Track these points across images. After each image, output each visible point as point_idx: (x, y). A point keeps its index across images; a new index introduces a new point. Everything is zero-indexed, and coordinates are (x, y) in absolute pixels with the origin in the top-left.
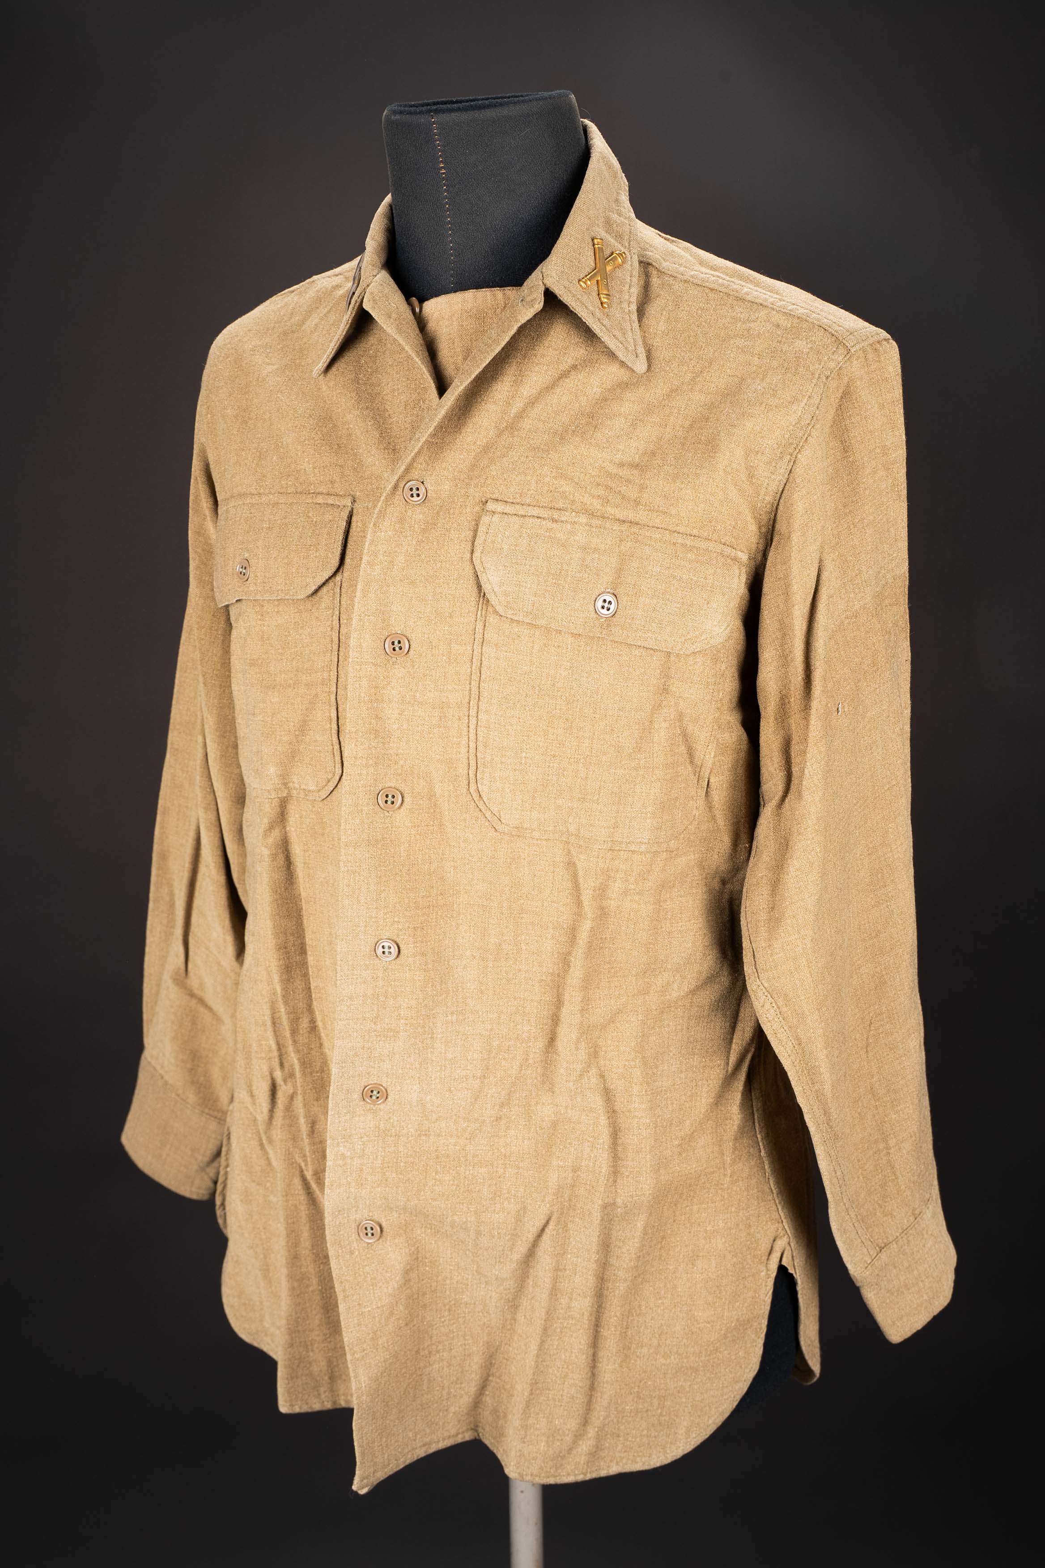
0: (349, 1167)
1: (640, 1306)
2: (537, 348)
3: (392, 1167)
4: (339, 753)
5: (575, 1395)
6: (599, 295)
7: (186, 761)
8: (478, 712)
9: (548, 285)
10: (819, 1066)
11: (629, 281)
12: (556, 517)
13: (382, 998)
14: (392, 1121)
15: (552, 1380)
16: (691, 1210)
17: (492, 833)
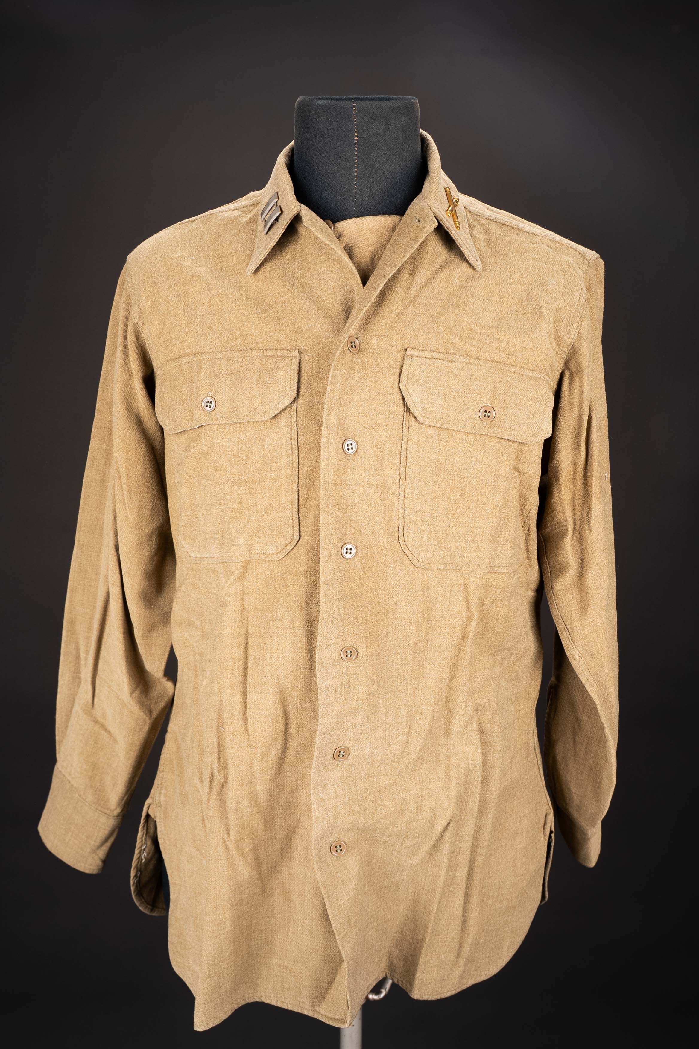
0: (327, 806)
1: (489, 872)
3: (355, 801)
4: (298, 524)
5: (454, 937)
6: (454, 222)
7: (90, 552)
8: (405, 488)
10: (610, 697)
12: (450, 359)
13: (346, 687)
14: (351, 770)
15: (441, 928)
16: (513, 804)
17: (413, 569)
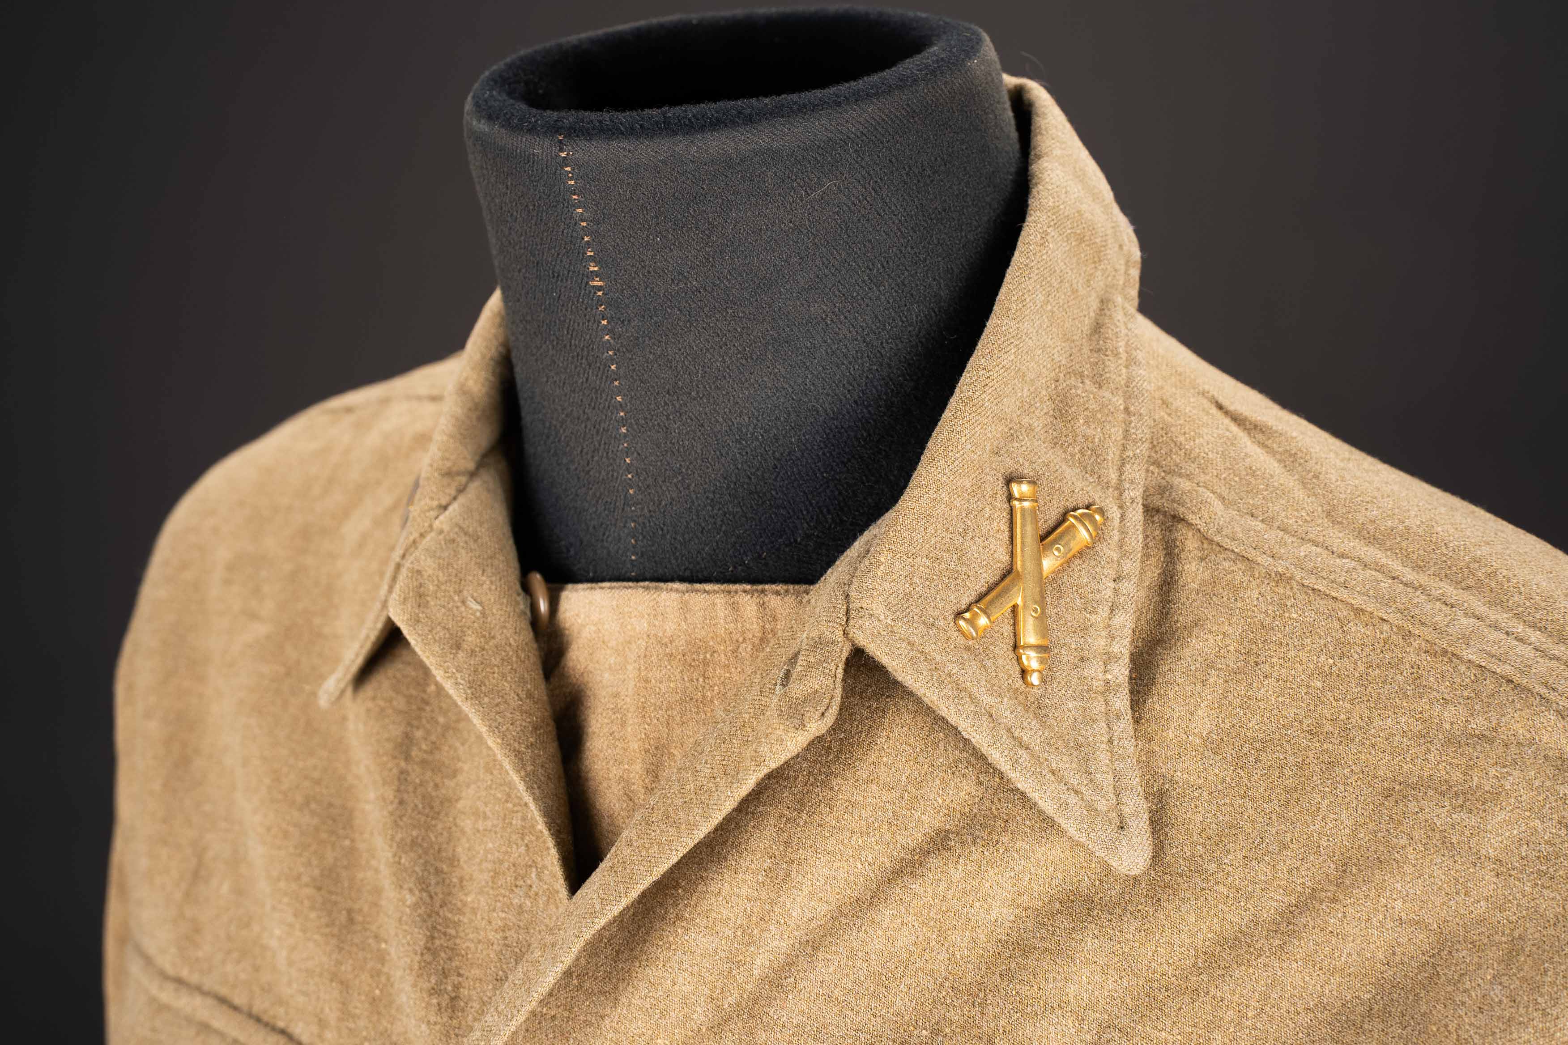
2: (835, 782)
6: (1015, 647)
9: (862, 640)
11: (1109, 593)
